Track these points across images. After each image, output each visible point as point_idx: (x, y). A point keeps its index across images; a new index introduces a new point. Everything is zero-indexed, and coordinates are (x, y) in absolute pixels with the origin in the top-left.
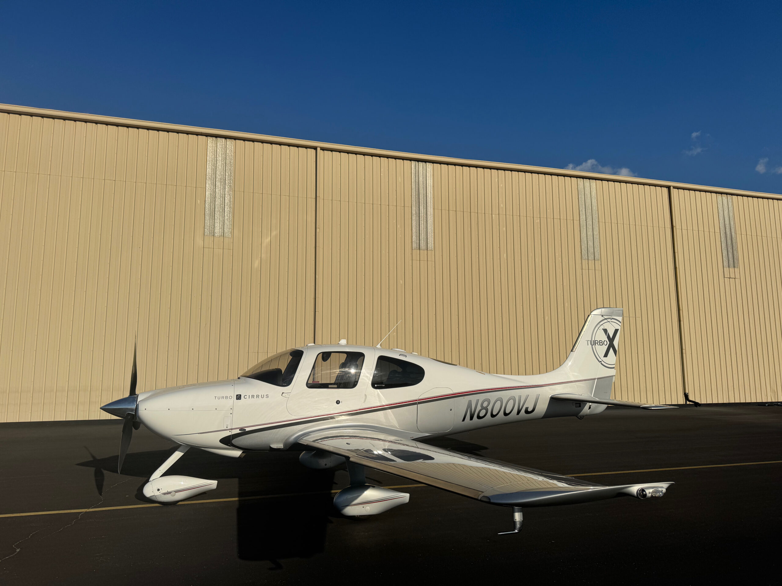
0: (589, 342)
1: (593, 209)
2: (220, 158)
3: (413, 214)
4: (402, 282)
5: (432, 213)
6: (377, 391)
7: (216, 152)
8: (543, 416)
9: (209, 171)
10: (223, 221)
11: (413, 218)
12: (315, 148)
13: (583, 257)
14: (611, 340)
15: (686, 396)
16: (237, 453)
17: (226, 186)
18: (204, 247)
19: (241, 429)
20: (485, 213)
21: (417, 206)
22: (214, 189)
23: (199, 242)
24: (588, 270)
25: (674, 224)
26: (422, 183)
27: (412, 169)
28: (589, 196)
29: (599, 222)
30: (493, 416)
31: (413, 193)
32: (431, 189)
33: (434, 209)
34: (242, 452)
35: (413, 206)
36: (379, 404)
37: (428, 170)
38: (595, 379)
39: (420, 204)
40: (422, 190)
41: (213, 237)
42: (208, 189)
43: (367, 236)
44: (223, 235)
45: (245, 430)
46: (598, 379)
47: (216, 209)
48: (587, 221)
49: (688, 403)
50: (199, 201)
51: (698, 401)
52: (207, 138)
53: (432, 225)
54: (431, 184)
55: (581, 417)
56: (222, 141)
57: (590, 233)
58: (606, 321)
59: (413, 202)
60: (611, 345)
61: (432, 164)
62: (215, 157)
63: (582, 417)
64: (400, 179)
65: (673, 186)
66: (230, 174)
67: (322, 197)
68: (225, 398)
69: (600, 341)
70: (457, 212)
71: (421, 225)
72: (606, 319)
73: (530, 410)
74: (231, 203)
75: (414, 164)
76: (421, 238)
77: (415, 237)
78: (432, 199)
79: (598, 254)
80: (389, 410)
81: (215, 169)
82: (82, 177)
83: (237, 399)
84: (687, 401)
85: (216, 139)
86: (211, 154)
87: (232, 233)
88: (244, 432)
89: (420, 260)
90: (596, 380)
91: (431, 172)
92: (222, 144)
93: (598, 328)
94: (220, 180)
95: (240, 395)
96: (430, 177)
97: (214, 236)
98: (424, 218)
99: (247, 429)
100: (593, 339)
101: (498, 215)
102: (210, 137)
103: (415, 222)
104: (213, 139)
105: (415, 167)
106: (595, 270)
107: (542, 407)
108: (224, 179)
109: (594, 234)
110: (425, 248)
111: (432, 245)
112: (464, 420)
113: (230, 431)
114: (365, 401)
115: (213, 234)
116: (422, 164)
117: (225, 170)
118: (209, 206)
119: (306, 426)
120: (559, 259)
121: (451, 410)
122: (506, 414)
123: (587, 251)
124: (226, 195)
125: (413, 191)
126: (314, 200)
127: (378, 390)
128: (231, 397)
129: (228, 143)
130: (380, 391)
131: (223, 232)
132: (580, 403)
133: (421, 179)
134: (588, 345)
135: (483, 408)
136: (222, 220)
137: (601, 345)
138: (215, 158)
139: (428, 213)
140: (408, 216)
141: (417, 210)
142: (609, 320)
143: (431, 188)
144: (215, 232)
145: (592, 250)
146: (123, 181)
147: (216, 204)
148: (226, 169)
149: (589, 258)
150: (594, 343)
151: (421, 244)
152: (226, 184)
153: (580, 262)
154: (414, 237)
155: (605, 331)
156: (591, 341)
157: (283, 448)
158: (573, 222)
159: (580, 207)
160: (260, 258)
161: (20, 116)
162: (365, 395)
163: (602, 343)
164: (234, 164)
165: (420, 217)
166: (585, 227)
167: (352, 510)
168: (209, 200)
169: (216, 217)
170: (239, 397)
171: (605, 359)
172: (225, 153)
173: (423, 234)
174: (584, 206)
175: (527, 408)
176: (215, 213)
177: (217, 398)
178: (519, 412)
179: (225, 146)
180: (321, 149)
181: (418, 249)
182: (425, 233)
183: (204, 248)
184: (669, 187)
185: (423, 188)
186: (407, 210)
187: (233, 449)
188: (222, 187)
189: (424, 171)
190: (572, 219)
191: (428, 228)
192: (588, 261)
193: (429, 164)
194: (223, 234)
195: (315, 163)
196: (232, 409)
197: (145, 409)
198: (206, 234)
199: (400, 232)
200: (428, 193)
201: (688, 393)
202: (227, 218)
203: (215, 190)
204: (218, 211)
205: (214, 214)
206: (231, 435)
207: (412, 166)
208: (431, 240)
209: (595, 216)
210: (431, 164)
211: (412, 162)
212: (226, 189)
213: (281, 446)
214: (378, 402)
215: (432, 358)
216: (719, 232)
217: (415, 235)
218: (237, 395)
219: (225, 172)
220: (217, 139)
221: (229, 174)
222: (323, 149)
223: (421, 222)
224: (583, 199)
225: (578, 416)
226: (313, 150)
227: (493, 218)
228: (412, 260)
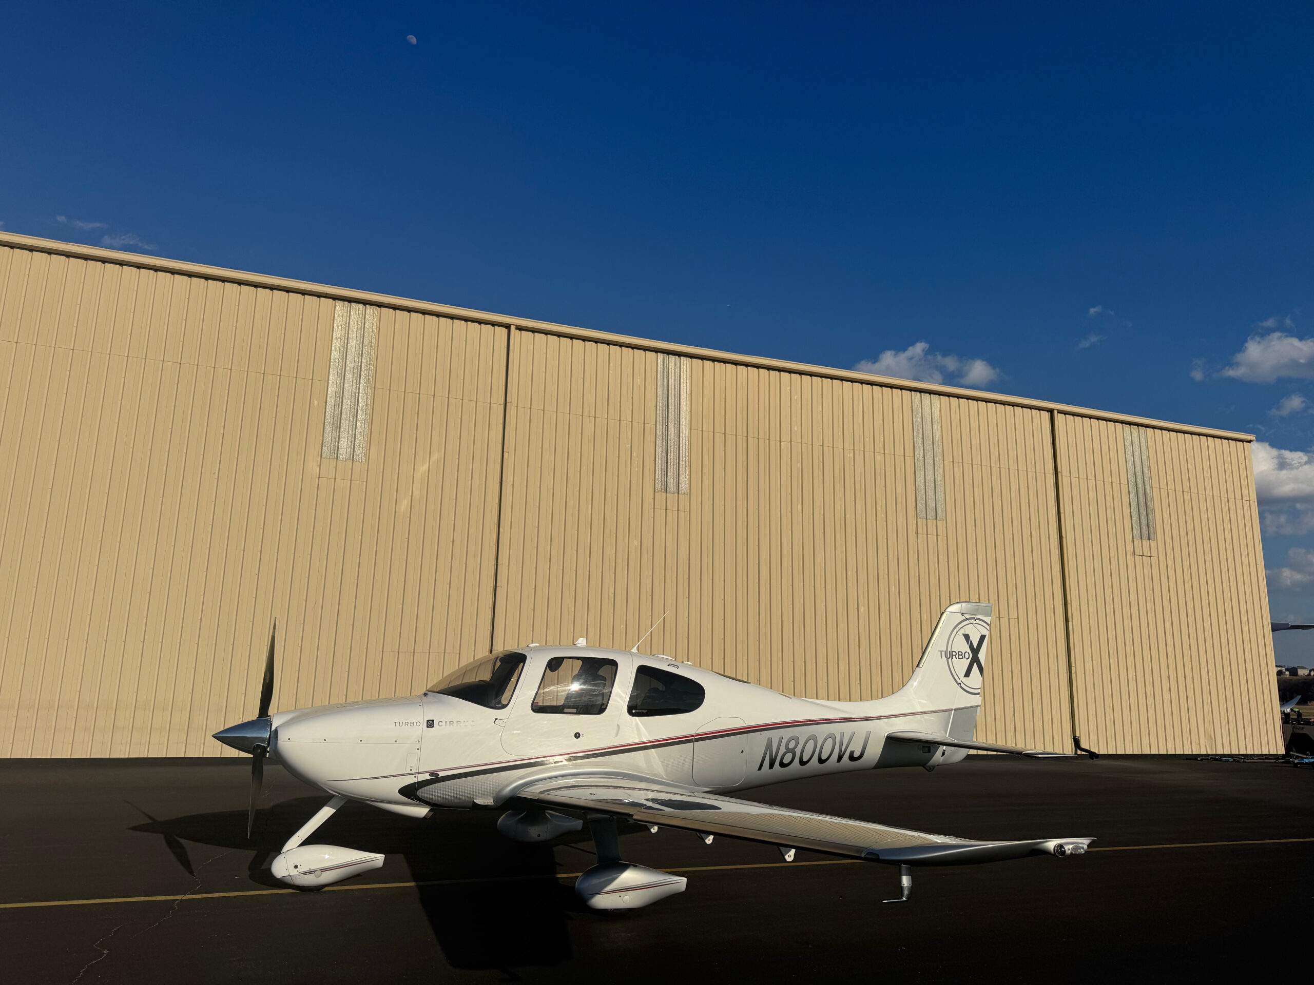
0: (943, 653)
1: (934, 440)
2: (354, 335)
3: (657, 436)
4: (636, 543)
5: (687, 435)
6: (636, 720)
7: (347, 326)
8: (876, 765)
9: (335, 354)
10: (353, 436)
11: (657, 442)
12: (508, 327)
13: (918, 515)
14: (975, 651)
15: (1077, 742)
16: (421, 811)
17: (361, 379)
18: (321, 476)
19: (432, 773)
20: (769, 439)
21: (664, 424)
22: (342, 384)
23: (313, 466)
24: (927, 534)
25: (1059, 470)
26: (673, 387)
27: (659, 366)
28: (929, 420)
29: (944, 460)
30: (802, 763)
31: (658, 403)
32: (688, 399)
33: (691, 429)
34: (429, 809)
35: (658, 423)
36: (637, 741)
37: (684, 368)
38: (950, 710)
39: (669, 421)
40: (673, 398)
41: (335, 460)
42: (333, 382)
43: (584, 468)
44: (351, 458)
45: (438, 775)
46: (956, 710)
47: (344, 416)
48: (926, 458)
49: (1079, 752)
50: (316, 402)
51: (1094, 749)
52: (334, 301)
53: (687, 454)
54: (688, 389)
55: (930, 769)
56: (359, 308)
57: (930, 477)
58: (967, 622)
59: (658, 416)
60: (975, 660)
61: (690, 360)
62: (347, 332)
63: (932, 768)
64: (639, 381)
65: (1057, 410)
66: (369, 361)
67: (514, 402)
68: (409, 725)
69: (959, 652)
70: (726, 435)
71: (669, 454)
72: (967, 619)
73: (856, 755)
74: (368, 407)
75: (662, 357)
76: (669, 474)
77: (660, 473)
78: (688, 413)
79: (942, 511)
80: (653, 750)
81: (345, 352)
82: (126, 355)
83: (427, 727)
84: (1078, 750)
85: (349, 304)
86: (340, 327)
87: (368, 456)
88: (436, 779)
89: (666, 510)
90: (953, 711)
91: (688, 371)
92: (359, 313)
93: (957, 633)
94: (352, 370)
95: (433, 721)
96: (685, 380)
97: (337, 458)
98: (675, 443)
99: (441, 774)
100: (949, 650)
101: (789, 444)
102: (339, 301)
103: (661, 448)
104: (344, 303)
105: (663, 362)
106: (937, 535)
107: (875, 751)
108: (359, 368)
109: (936, 479)
110: (674, 490)
111: (687, 486)
112: (760, 769)
113: (415, 777)
114: (617, 734)
115: (336, 456)
116: (673, 359)
117: (360, 354)
118: (333, 411)
119: (529, 772)
120: (883, 516)
121: (742, 753)
122: (821, 761)
123: (924, 505)
124: (360, 394)
125: (658, 399)
126: (502, 408)
127: (637, 718)
128: (418, 724)
129: (368, 311)
130: (639, 720)
131: (352, 452)
132: (929, 746)
133: (671, 381)
134: (941, 658)
135: (788, 750)
136: (352, 433)
137: (961, 659)
138: (346, 335)
139: (681, 434)
140: (650, 438)
141: (664, 430)
142: (972, 621)
143: (688, 396)
144: (339, 452)
145: (933, 505)
146: (194, 365)
147: (344, 408)
148: (364, 352)
149: (928, 516)
150: (950, 655)
151: (669, 484)
152: (362, 376)
153: (914, 522)
154: (658, 472)
155: (967, 637)
156: (946, 652)
157: (493, 804)
158: (905, 459)
159: (915, 437)
160: (410, 497)
161: (30, 253)
162: (618, 725)
163: (961, 655)
164: (376, 345)
165: (669, 441)
166: (922, 468)
167: (602, 901)
168: (333, 401)
169: (342, 429)
170: (430, 724)
171: (965, 680)
172: (363, 327)
173: (672, 468)
174: (921, 435)
175: (852, 753)
177: (398, 724)
178: (840, 758)
179: (364, 316)
181: (664, 492)
182: (675, 466)
183: (319, 477)
184: (1051, 411)
185: (675, 395)
186: (649, 428)
187: (417, 805)
188: (355, 381)
189: (677, 370)
190: (903, 455)
191: (681, 458)
192: (927, 522)
193: (685, 358)
194: (352, 456)
195: (506, 349)
196: (420, 743)
197: (289, 739)
198: (324, 455)
199: (636, 463)
200: (681, 403)
201: (1079, 737)
202: (360, 430)
203: (344, 385)
204: (346, 419)
205: (339, 423)
206: (416, 783)
207: (659, 361)
208: (684, 478)
209: (938, 451)
210: (688, 359)
211: (659, 354)
212: (362, 385)
213: (490, 801)
214: (637, 737)
215: (718, 672)
216: (1127, 483)
217: (660, 469)
218: (428, 721)
219: (360, 357)
220: (351, 305)
221: (367, 361)
222: (520, 328)
223: (669, 448)
224: (920, 425)
225: (926, 767)
226: (504, 329)
227: (782, 447)
228: (654, 508)
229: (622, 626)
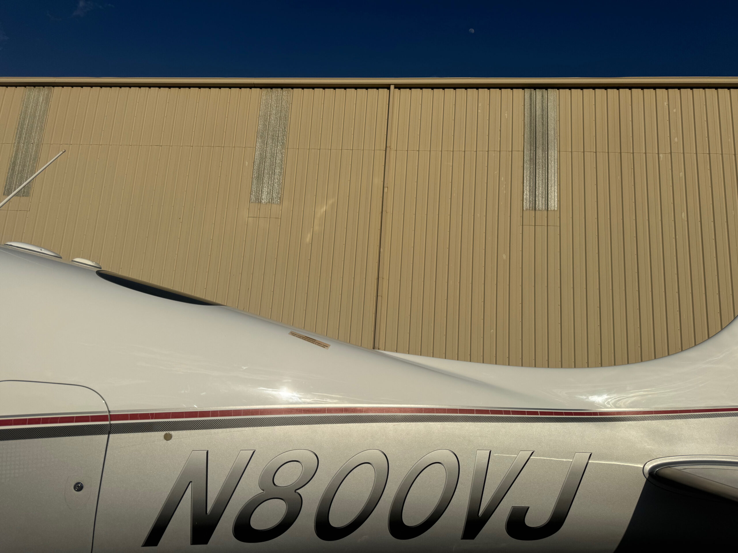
2: (274, 112)
3: (525, 161)
4: (505, 256)
5: (555, 157)
7: (269, 105)
9: (261, 127)
10: (272, 185)
11: (525, 166)
12: (387, 87)
17: (278, 143)
21: (531, 150)
22: (265, 148)
23: (244, 209)
26: (541, 117)
27: (526, 100)
31: (525, 132)
32: (554, 125)
33: (558, 151)
35: (525, 149)
37: (551, 98)
39: (536, 147)
40: (541, 126)
41: (259, 204)
42: (259, 148)
44: (270, 202)
47: (266, 171)
50: (247, 163)
52: (261, 89)
53: (556, 175)
54: (555, 117)
56: (278, 92)
59: (526, 144)
61: (558, 90)
62: (269, 110)
64: (506, 115)
66: (284, 129)
67: (393, 147)
70: (596, 152)
71: (537, 175)
74: (283, 163)
75: (529, 92)
76: (537, 194)
77: (528, 192)
78: (556, 138)
81: (268, 125)
86: (264, 107)
87: (282, 198)
89: (535, 225)
91: (556, 101)
92: (277, 95)
94: (272, 137)
96: (553, 108)
98: (544, 165)
101: (670, 155)
102: (264, 89)
103: (529, 172)
104: (267, 90)
105: (531, 96)
108: (277, 135)
110: (544, 207)
111: (555, 202)
115: (260, 201)
116: (540, 91)
117: (278, 125)
118: (258, 168)
125: (526, 129)
126: (384, 152)
129: (284, 93)
131: (271, 197)
133: (539, 111)
136: (271, 183)
138: (269, 112)
139: (550, 157)
140: (518, 163)
141: (532, 155)
143: (555, 122)
144: (262, 198)
147: (266, 165)
148: (281, 123)
151: (537, 202)
152: (279, 141)
154: (526, 192)
160: (312, 232)
164: (290, 117)
165: (537, 164)
168: (258, 161)
169: (265, 181)
172: (280, 105)
173: (541, 188)
176: (263, 176)
179: (281, 97)
180: (395, 88)
181: (532, 210)
182: (544, 186)
183: (248, 217)
185: (542, 123)
186: (517, 155)
188: (273, 145)
189: (544, 101)
191: (549, 178)
193: (551, 90)
194: (271, 200)
195: (387, 105)
198: (252, 201)
199: (505, 186)
202: (276, 181)
204: (267, 174)
207: (526, 96)
208: (553, 196)
210: (556, 89)
211: (526, 90)
212: (278, 148)
217: (528, 190)
219: (278, 127)
220: (272, 90)
221: (283, 129)
222: (399, 87)
223: (537, 171)
226: (386, 90)
227: (661, 159)
228: (523, 225)
229: (492, 331)
